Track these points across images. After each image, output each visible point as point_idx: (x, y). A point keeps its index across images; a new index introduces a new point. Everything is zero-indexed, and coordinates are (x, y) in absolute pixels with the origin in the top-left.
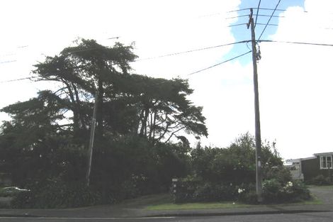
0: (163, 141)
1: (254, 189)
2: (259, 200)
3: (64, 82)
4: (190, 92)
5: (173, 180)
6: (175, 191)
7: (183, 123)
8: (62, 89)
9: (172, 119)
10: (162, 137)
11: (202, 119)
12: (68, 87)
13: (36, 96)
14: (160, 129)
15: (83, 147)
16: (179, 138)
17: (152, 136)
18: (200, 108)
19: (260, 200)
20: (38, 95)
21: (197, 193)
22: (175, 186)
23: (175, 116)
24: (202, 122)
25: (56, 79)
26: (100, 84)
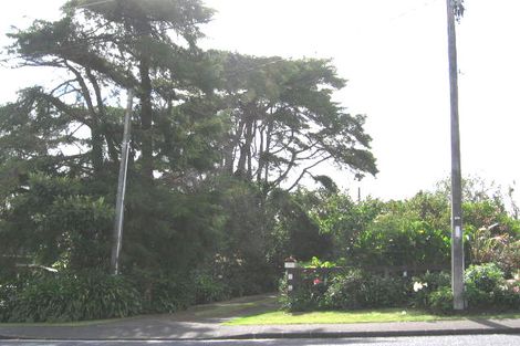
0: (284, 186)
1: (447, 283)
2: (455, 307)
3: (71, 68)
4: (339, 84)
5: (287, 265)
6: (290, 287)
7: (327, 148)
8: (67, 83)
9: (305, 140)
10: (283, 177)
11: (365, 140)
12: (79, 79)
13: (14, 99)
14: (278, 161)
15: (101, 200)
16: (317, 179)
17: (263, 176)
18: (362, 118)
19: (458, 306)
20: (18, 96)
21: (332, 291)
22: (290, 277)
23: (311, 136)
24: (366, 145)
25: (54, 64)
26: (144, 72)
